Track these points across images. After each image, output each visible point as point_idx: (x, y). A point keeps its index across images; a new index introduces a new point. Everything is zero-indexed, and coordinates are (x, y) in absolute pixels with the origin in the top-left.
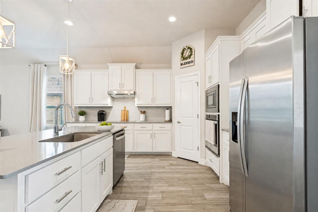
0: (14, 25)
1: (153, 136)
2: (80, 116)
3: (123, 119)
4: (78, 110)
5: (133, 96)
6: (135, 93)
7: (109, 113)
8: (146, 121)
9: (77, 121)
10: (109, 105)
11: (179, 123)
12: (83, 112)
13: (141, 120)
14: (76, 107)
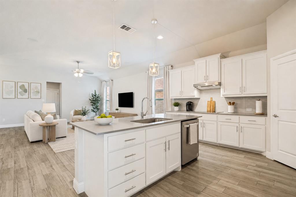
0: (120, 54)
1: (240, 130)
2: (175, 107)
3: (209, 109)
4: (173, 102)
5: (219, 87)
6: (220, 84)
7: (197, 104)
8: (235, 113)
9: (173, 111)
10: (196, 97)
11: (275, 116)
12: (177, 103)
13: (229, 111)
14: (172, 99)
